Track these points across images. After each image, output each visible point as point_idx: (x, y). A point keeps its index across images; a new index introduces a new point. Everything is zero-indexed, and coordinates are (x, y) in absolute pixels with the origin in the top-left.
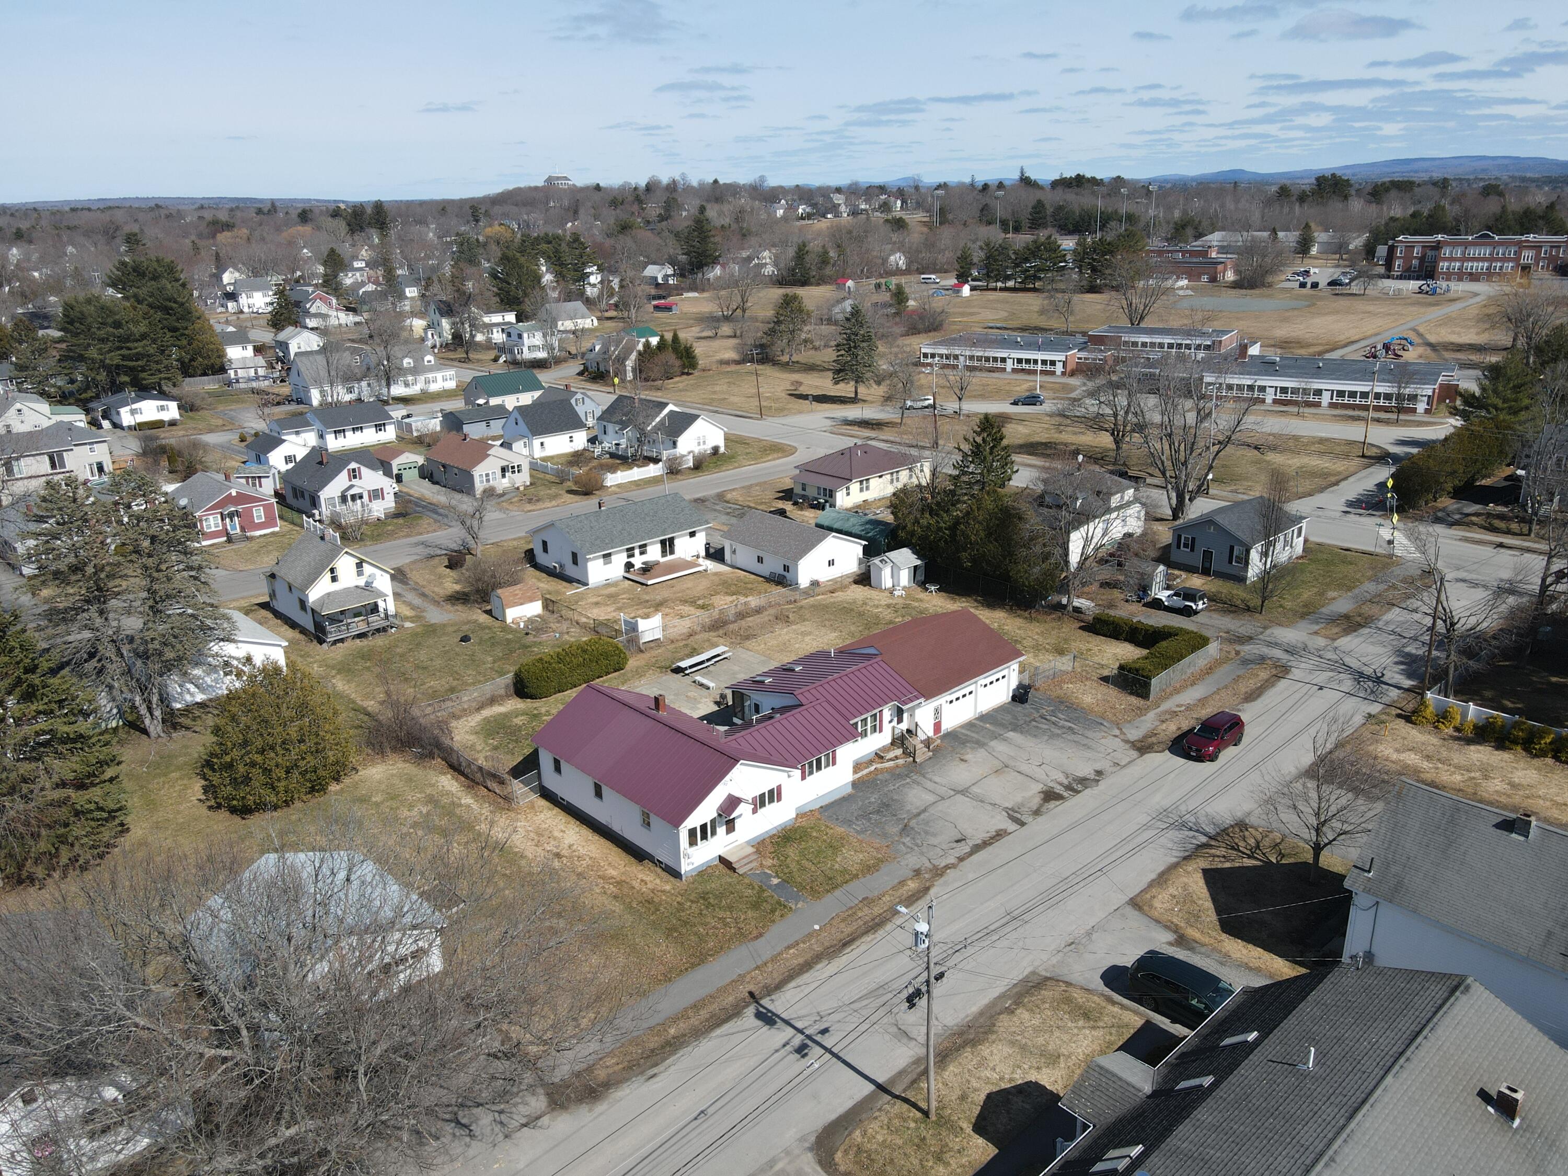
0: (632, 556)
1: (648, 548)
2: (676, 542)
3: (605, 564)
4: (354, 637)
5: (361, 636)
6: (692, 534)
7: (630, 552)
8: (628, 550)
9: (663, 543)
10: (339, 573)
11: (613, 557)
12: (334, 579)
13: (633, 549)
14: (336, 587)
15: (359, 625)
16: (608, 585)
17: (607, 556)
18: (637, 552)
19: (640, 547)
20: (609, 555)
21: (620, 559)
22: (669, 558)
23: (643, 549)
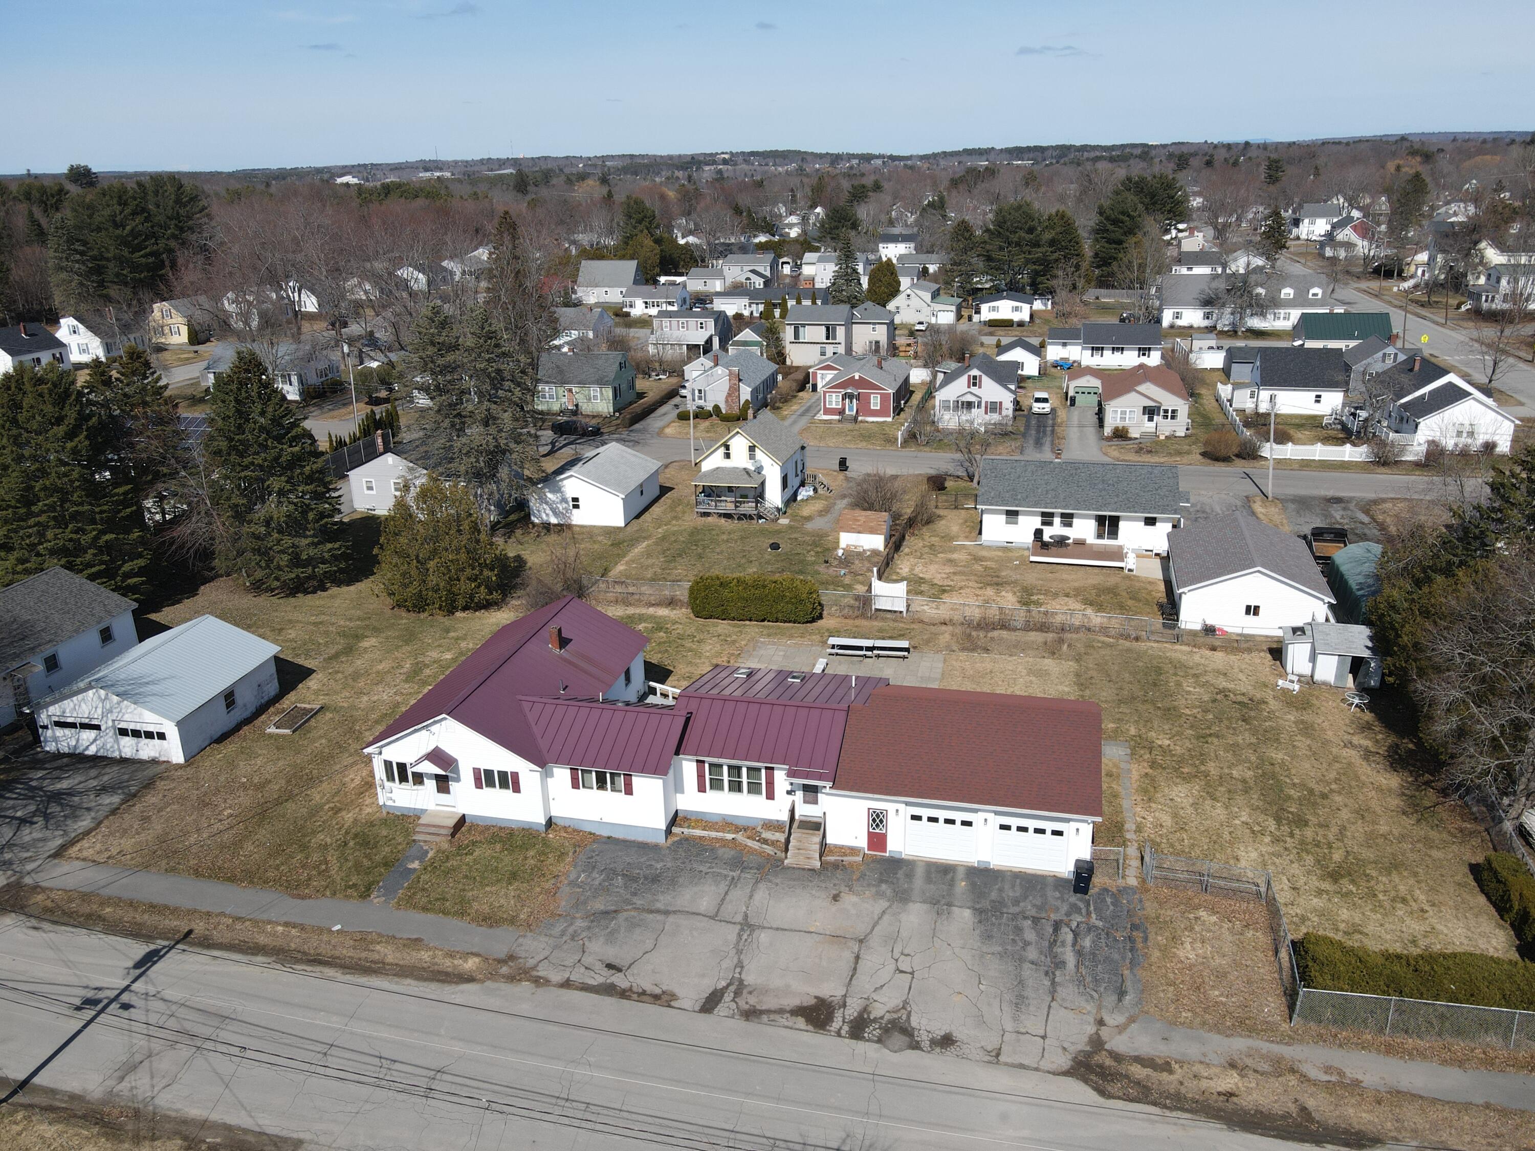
0: (1050, 524)
1: (1076, 521)
2: (1122, 524)
3: (1007, 523)
4: (720, 515)
5: (728, 516)
6: (1150, 522)
7: (1047, 518)
8: (1043, 514)
9: (1101, 520)
10: (732, 451)
11: (1021, 518)
12: (728, 456)
13: (1052, 515)
14: (727, 464)
15: (728, 505)
16: (1007, 548)
17: (1012, 515)
18: (1057, 520)
19: (1063, 515)
20: (1016, 513)
21: (1029, 523)
22: (1106, 542)
23: (1067, 519)
